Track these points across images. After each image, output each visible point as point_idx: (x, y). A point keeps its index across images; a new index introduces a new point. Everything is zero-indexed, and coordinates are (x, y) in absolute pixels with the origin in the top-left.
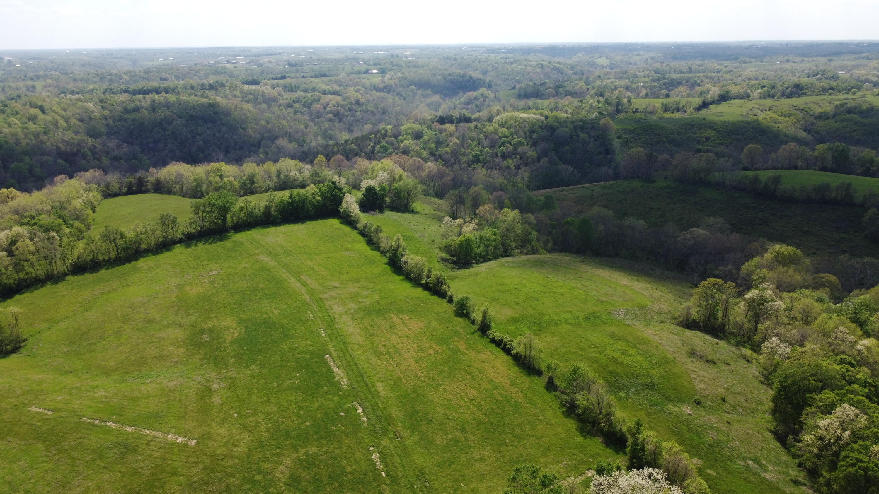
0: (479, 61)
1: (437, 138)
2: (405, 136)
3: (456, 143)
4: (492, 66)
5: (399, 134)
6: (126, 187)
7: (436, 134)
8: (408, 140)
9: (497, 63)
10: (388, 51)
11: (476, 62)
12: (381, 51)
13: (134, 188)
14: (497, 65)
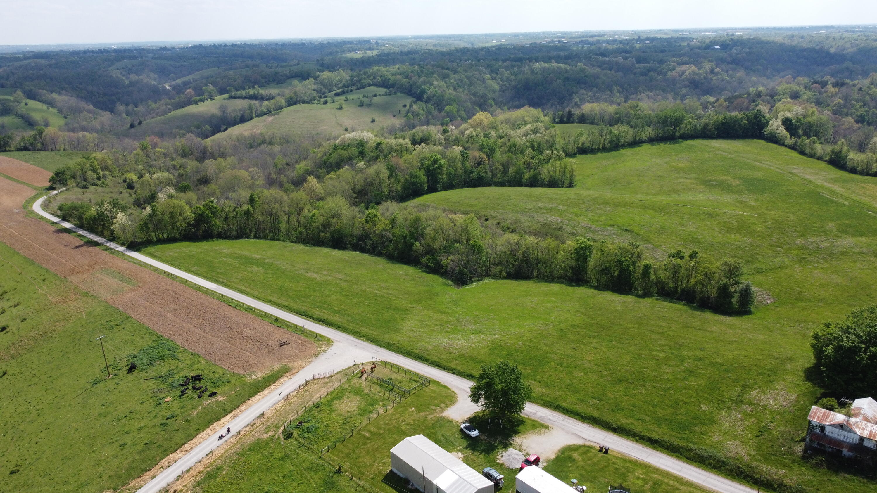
0: (834, 39)
1: (817, 98)
2: (781, 96)
3: (839, 103)
4: (851, 44)
5: (775, 94)
6: (558, 118)
7: (815, 95)
8: (786, 98)
9: (857, 40)
10: (716, 32)
11: (830, 39)
12: (709, 32)
13: (565, 119)
14: (857, 42)
